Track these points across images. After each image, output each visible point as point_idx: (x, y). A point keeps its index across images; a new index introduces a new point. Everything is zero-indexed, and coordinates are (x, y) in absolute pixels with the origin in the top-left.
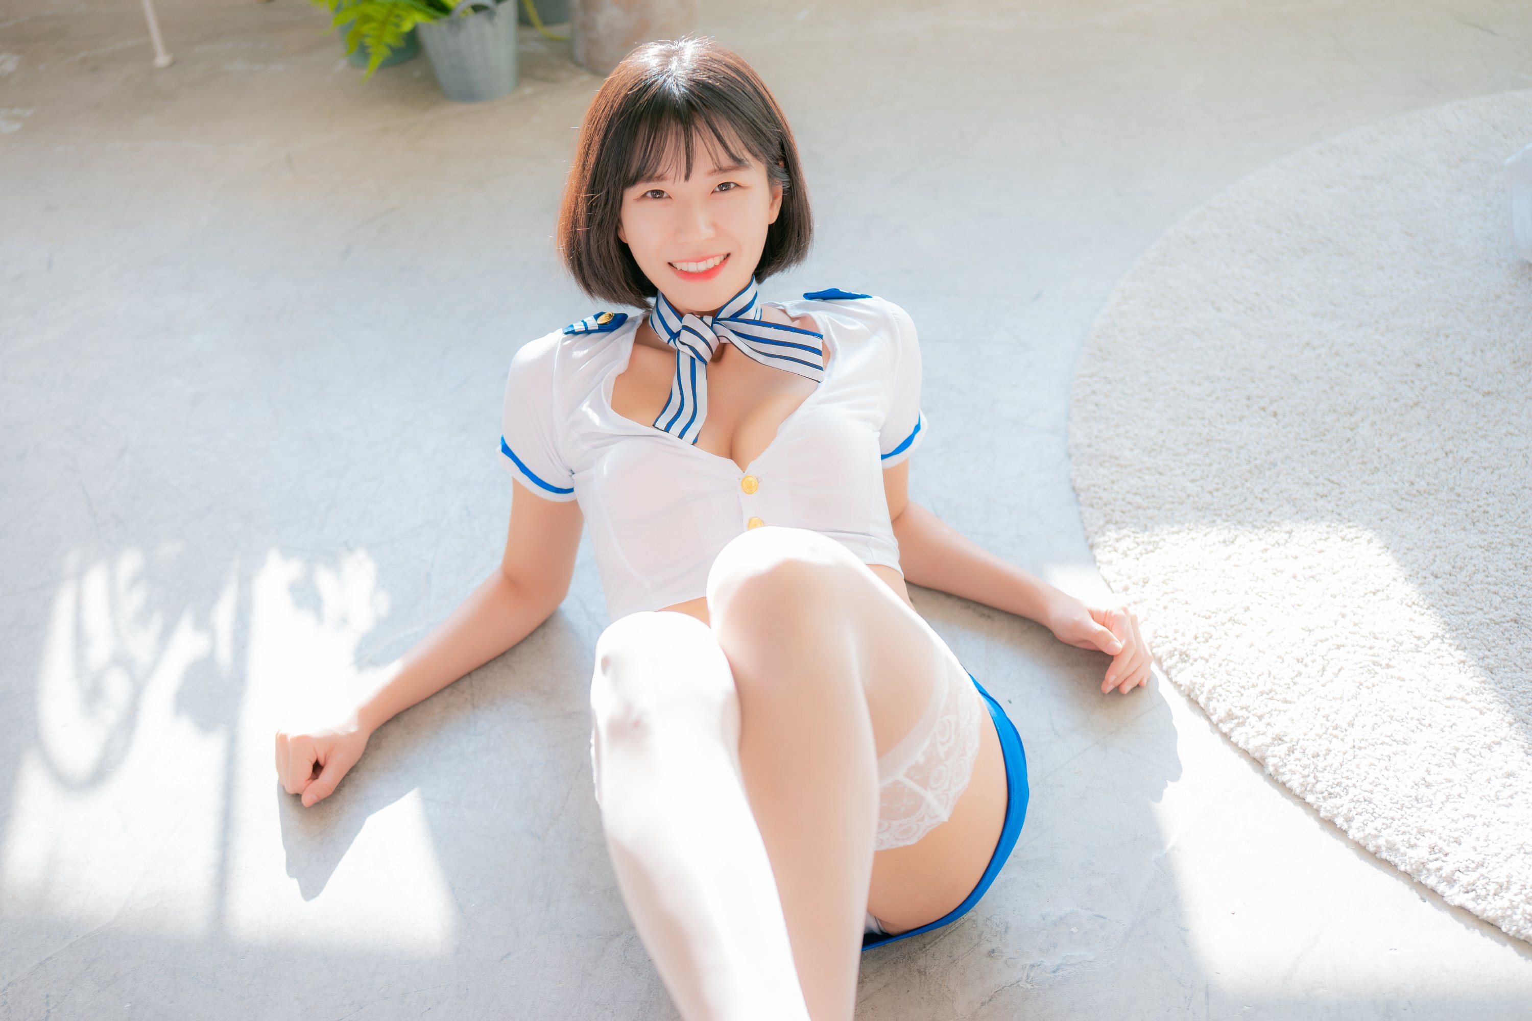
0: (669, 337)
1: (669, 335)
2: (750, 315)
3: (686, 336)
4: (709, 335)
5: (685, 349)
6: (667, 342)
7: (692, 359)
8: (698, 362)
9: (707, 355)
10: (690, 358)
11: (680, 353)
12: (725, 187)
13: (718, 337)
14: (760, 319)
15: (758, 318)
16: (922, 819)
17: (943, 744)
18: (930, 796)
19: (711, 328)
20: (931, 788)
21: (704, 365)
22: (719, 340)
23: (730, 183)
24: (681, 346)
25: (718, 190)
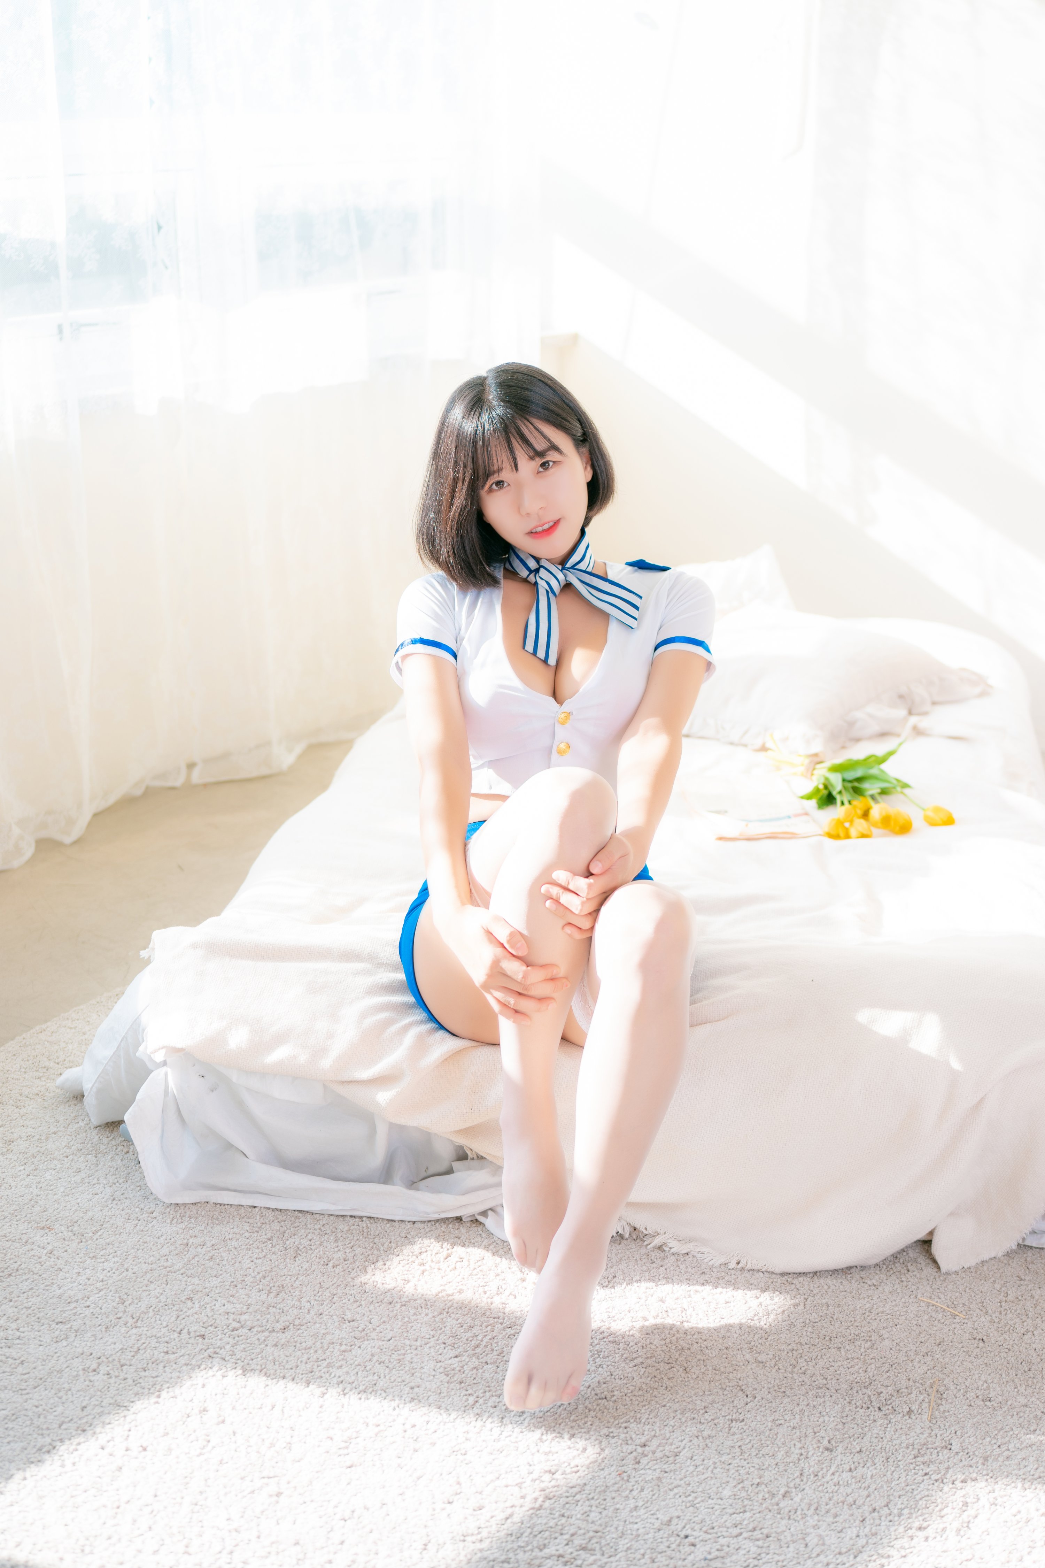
1: (528, 572)
2: (582, 566)
3: (542, 573)
4: (560, 576)
5: (542, 584)
6: (526, 577)
7: (548, 591)
8: (550, 594)
9: (558, 590)
10: (545, 590)
11: (538, 585)
12: (544, 465)
14: (591, 569)
15: (589, 570)
19: (561, 571)
21: (556, 597)
23: (547, 462)
24: (538, 580)
25: (541, 470)
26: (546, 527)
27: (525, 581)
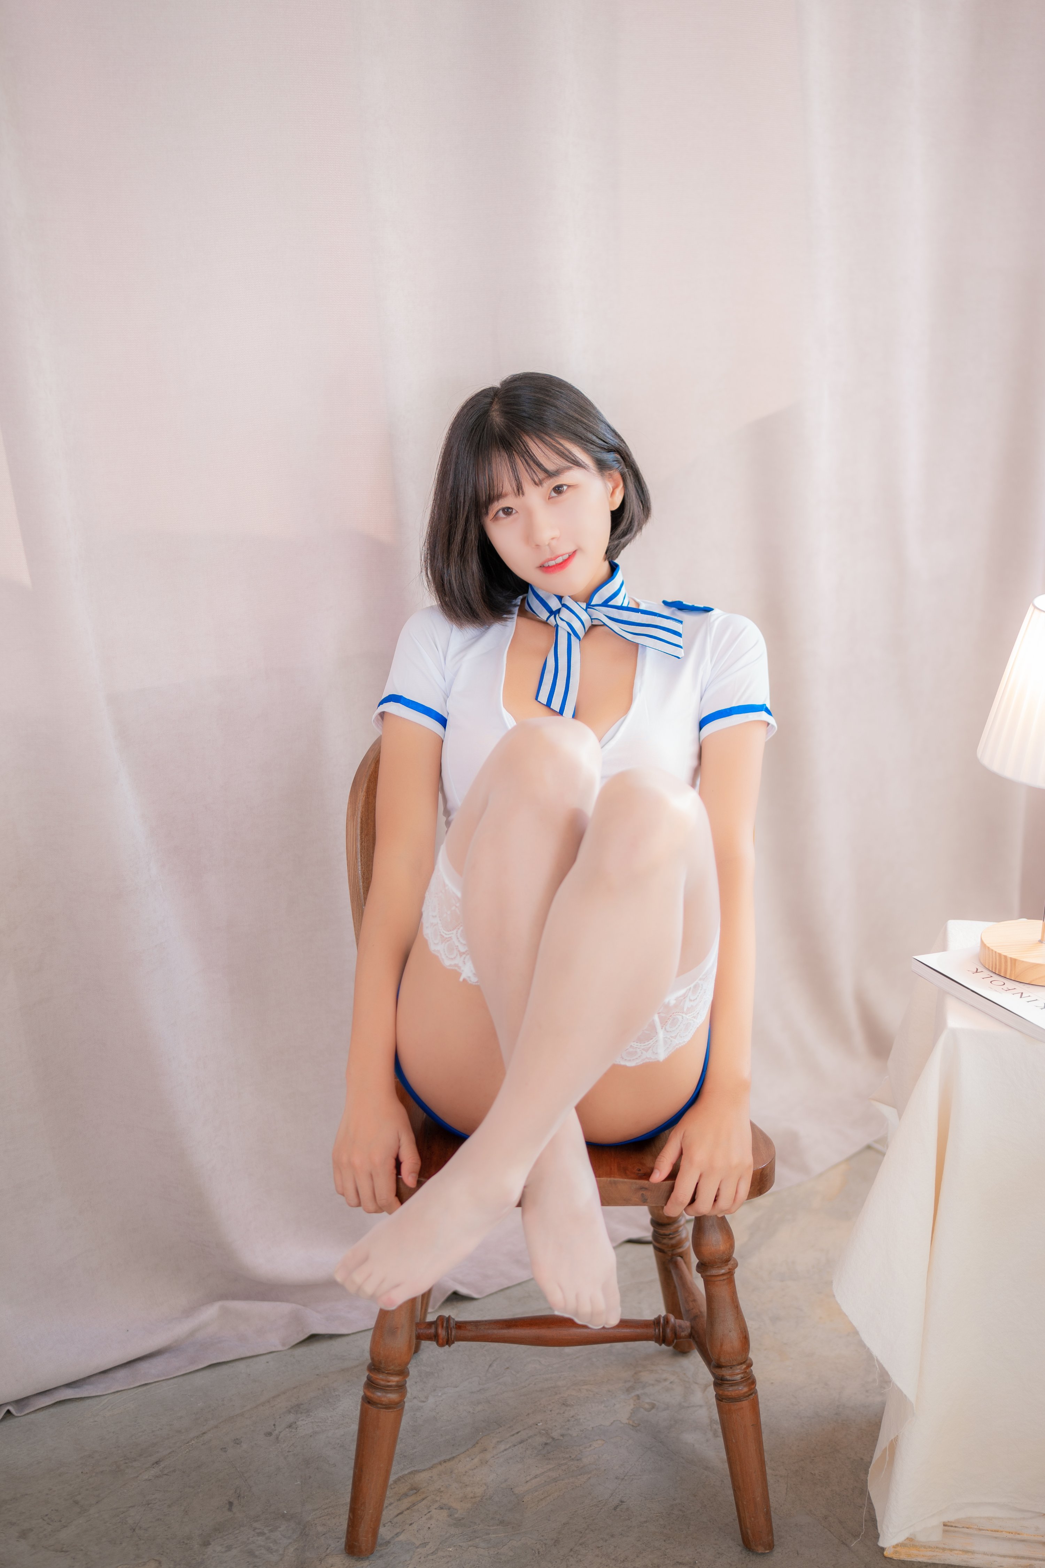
0: (549, 614)
1: (549, 612)
2: (617, 601)
3: (565, 613)
4: (585, 617)
5: (563, 625)
6: (546, 619)
7: (569, 634)
8: (573, 637)
9: (581, 633)
10: (567, 633)
11: (559, 628)
13: (592, 619)
14: (628, 605)
15: (625, 605)
16: (647, 1050)
17: (691, 1000)
18: (661, 1034)
19: (586, 610)
20: (665, 1029)
21: (578, 641)
22: (592, 622)
23: (561, 486)
24: (559, 622)
25: (554, 494)
26: (560, 560)
27: (545, 623)
